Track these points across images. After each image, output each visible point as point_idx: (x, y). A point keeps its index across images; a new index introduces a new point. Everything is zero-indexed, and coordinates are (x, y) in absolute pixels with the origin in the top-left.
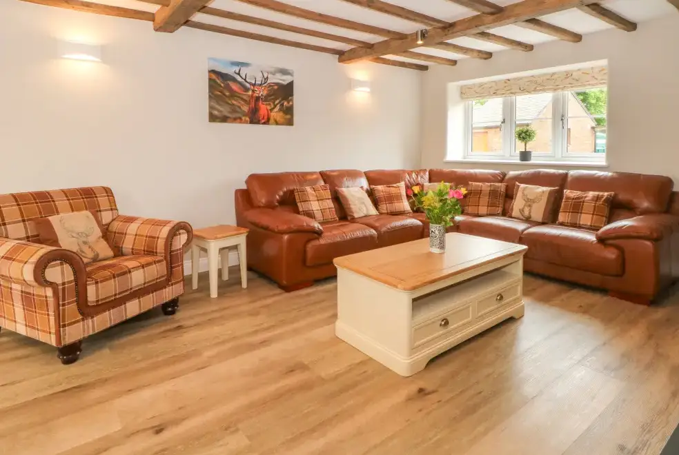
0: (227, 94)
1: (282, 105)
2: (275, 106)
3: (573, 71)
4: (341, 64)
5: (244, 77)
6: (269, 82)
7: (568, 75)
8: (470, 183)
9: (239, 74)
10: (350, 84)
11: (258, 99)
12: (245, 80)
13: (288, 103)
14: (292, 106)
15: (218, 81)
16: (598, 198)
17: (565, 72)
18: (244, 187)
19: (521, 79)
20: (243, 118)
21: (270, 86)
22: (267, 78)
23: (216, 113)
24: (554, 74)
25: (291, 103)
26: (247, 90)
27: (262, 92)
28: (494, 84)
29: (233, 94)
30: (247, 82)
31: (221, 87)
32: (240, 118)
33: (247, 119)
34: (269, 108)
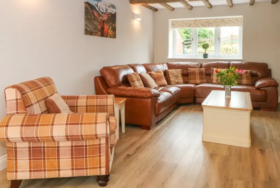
0: (93, 18)
1: (112, 26)
2: (110, 27)
3: (224, 19)
4: (131, 4)
5: (99, 8)
6: (108, 12)
7: (222, 20)
8: (189, 69)
9: (97, 6)
10: (133, 16)
11: (104, 21)
12: (99, 10)
13: (114, 25)
14: (116, 26)
15: (89, 9)
16: (247, 73)
17: (221, 19)
18: (100, 75)
19: (202, 20)
20: (99, 33)
21: (108, 14)
22: (107, 9)
23: (88, 29)
24: (216, 19)
25: (115, 25)
26: (100, 16)
27: (105, 18)
28: (189, 22)
29: (95, 19)
30: (100, 11)
31: (90, 13)
32: (97, 33)
33: (100, 33)
34: (108, 27)
